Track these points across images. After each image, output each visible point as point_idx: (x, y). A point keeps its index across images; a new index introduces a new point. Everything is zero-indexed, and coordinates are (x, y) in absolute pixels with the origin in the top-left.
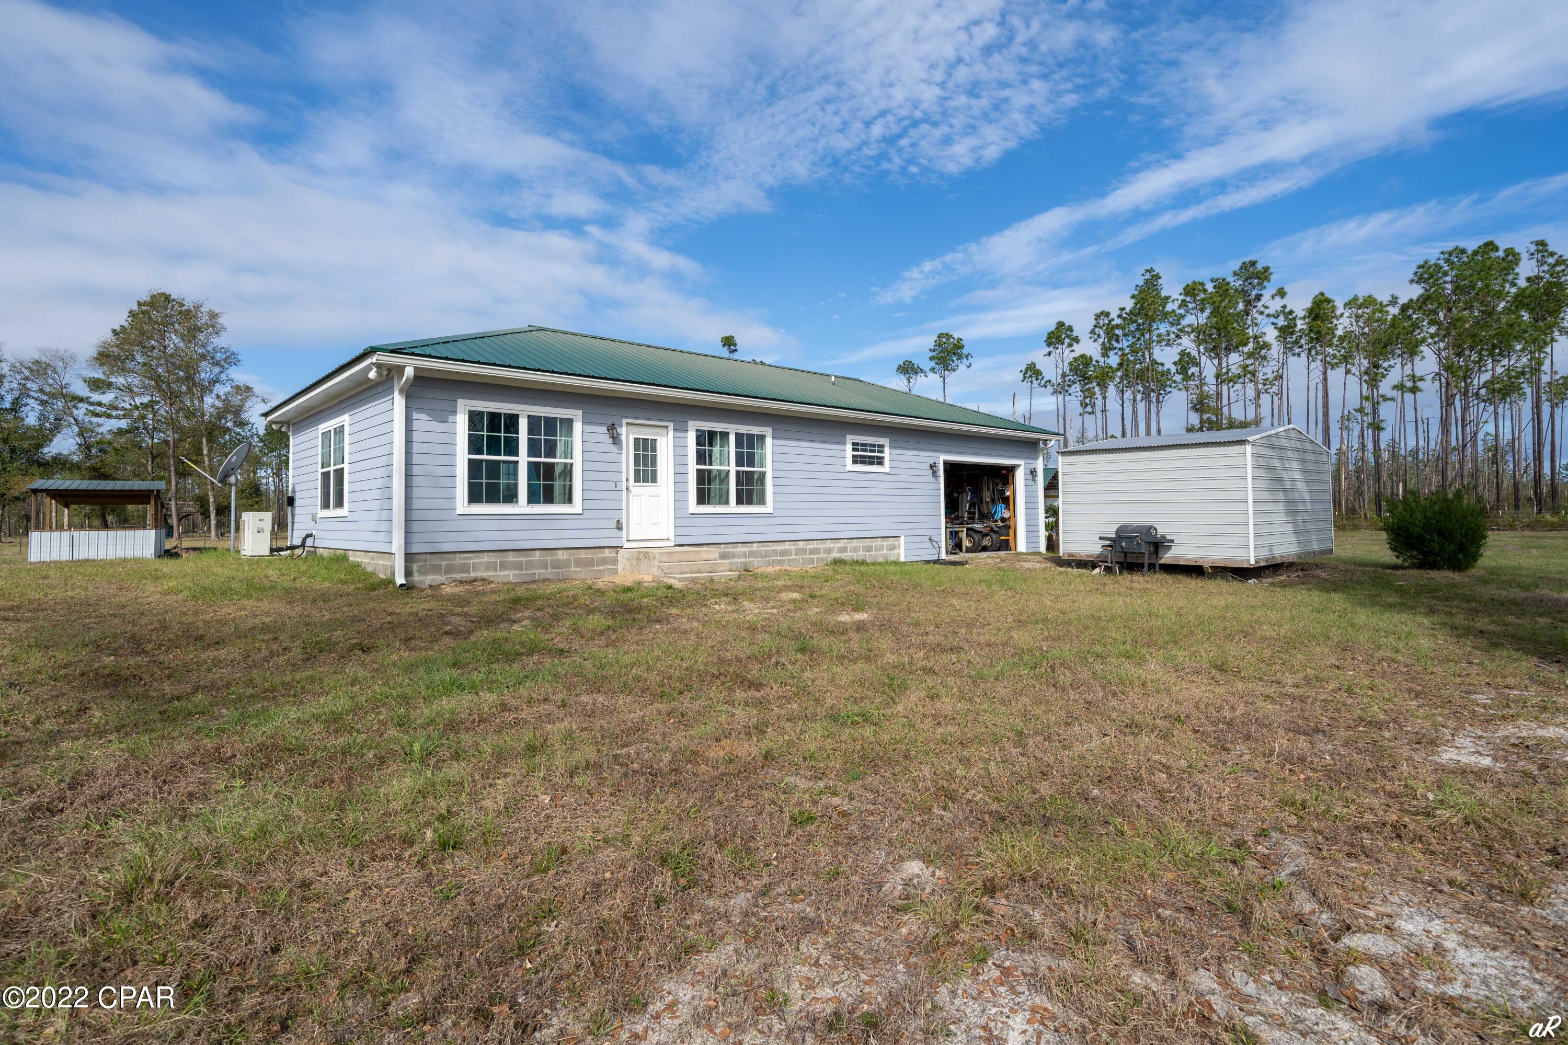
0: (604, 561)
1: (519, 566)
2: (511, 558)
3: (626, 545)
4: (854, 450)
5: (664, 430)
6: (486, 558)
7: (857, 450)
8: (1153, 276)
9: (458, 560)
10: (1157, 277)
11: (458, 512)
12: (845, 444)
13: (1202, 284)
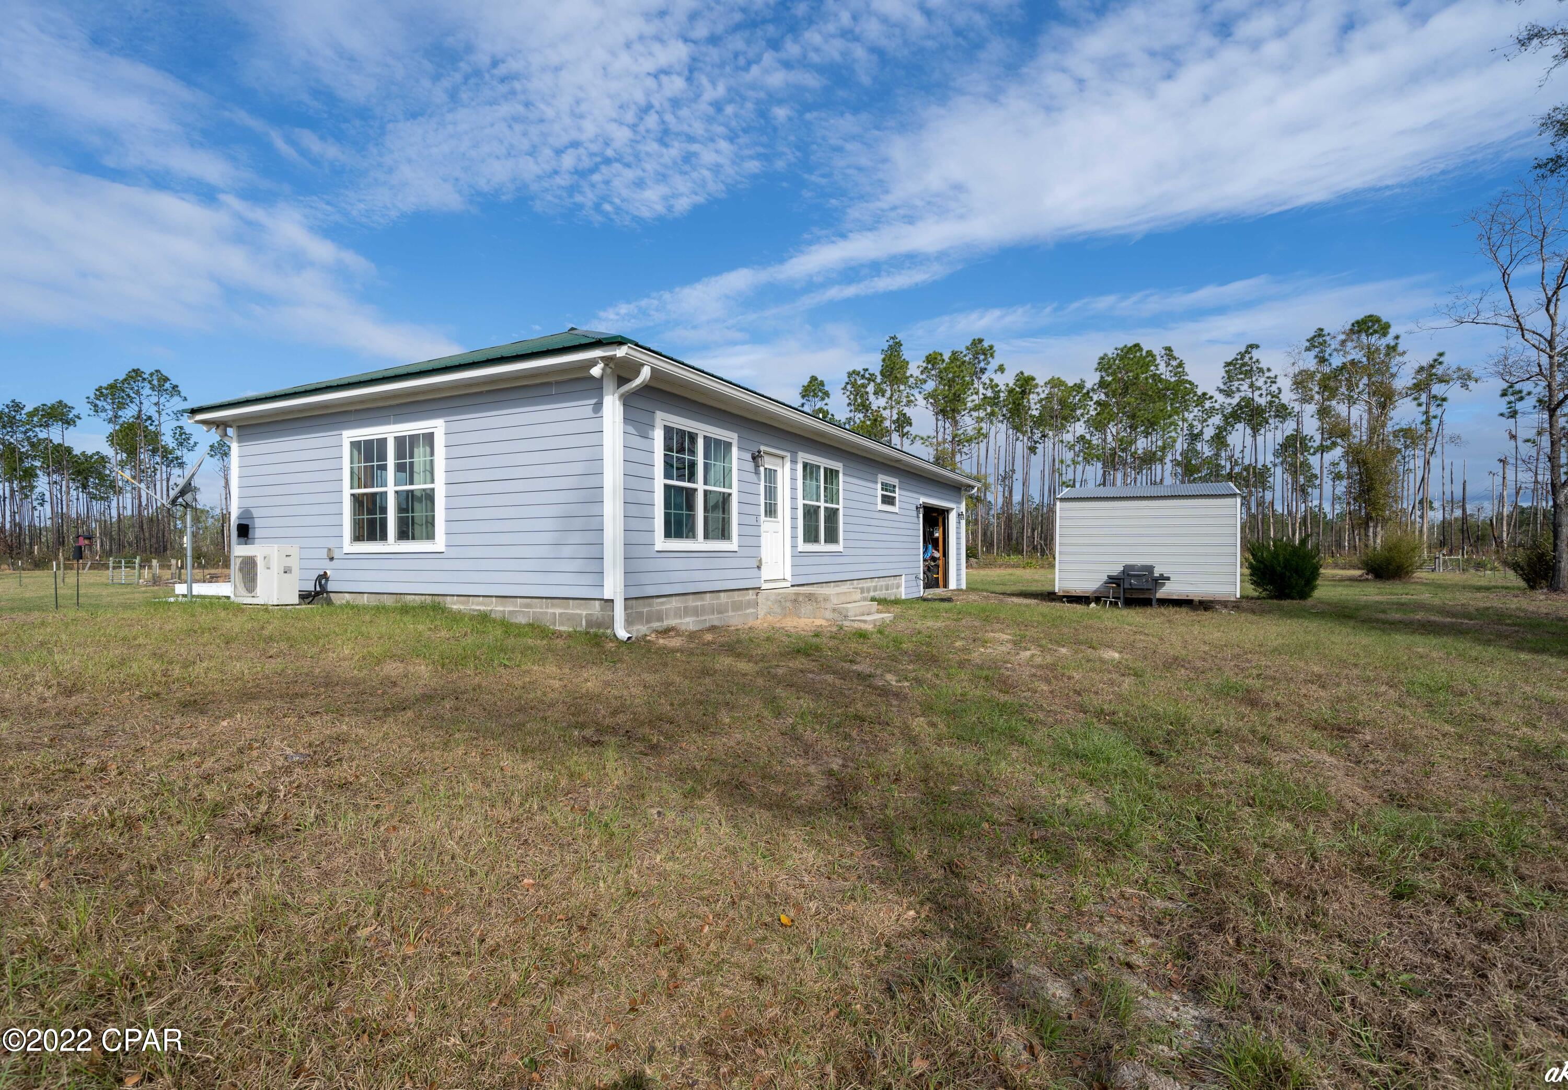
0: (749, 604)
1: (696, 612)
2: (692, 602)
3: (764, 586)
4: (882, 489)
5: (780, 461)
6: (675, 603)
7: (886, 490)
8: (897, 343)
9: (657, 605)
10: (899, 344)
11: (657, 548)
12: (876, 482)
13: (941, 355)
